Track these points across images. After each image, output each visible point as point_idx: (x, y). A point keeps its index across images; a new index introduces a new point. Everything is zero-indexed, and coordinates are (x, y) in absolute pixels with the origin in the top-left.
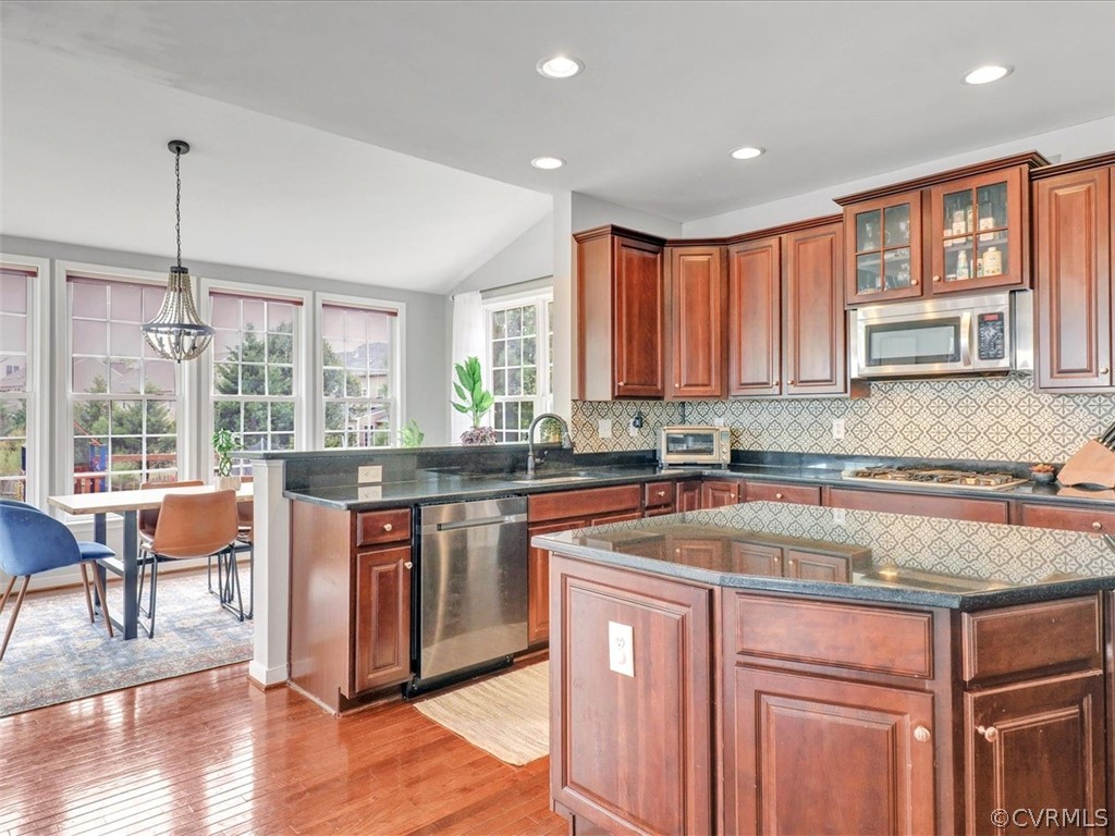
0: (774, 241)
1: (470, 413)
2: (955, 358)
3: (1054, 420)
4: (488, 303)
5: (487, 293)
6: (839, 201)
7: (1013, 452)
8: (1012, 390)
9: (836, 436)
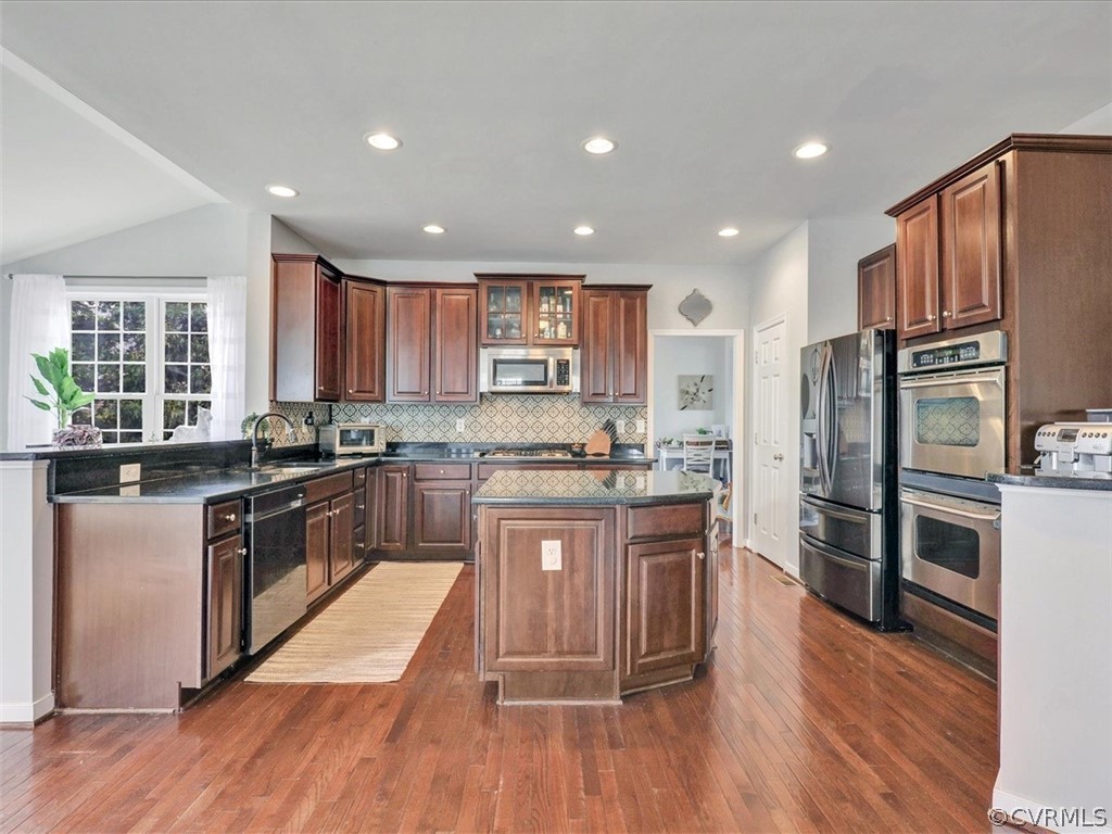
0: (426, 292)
1: (54, 410)
2: (544, 383)
3: (580, 420)
4: (71, 291)
5: (71, 279)
6: (476, 275)
7: (561, 438)
8: (560, 404)
9: (458, 430)
